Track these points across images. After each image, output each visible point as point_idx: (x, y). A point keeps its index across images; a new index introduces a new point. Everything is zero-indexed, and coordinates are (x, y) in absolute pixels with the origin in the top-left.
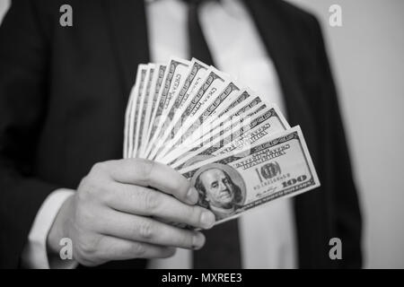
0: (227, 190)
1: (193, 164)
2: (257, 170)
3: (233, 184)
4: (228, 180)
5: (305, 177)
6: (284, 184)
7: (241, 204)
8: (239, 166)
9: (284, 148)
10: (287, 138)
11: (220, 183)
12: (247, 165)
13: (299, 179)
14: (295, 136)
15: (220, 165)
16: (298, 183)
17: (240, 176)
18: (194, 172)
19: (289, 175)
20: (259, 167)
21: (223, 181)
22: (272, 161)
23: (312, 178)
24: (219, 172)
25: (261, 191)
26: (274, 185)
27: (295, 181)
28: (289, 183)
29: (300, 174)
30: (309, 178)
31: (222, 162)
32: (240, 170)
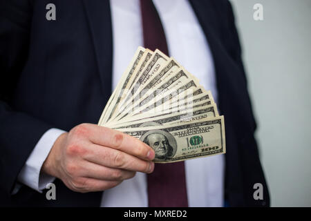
0: (164, 148)
1: (147, 126)
2: (187, 139)
3: (169, 145)
4: (167, 142)
5: (217, 147)
6: (203, 150)
7: (170, 157)
8: (176, 134)
9: (209, 128)
10: (213, 122)
11: (161, 143)
12: (181, 135)
13: (213, 148)
14: (219, 121)
15: (164, 132)
16: (212, 150)
17: (175, 141)
18: (145, 132)
19: (207, 145)
20: (189, 137)
21: (163, 142)
22: (199, 135)
23: (222, 148)
24: (161, 136)
25: (186, 152)
26: (195, 150)
27: (210, 149)
28: (206, 149)
29: (215, 145)
30: (220, 148)
31: (165, 130)
32: (176, 137)
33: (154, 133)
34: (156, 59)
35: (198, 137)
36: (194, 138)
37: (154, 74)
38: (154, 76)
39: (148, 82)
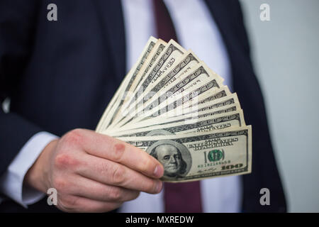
0: (176, 163)
1: (156, 135)
2: (205, 153)
3: (182, 160)
4: (179, 156)
5: (241, 165)
6: (223, 168)
7: (183, 175)
8: (191, 146)
9: (233, 140)
10: (238, 133)
11: (172, 157)
12: (197, 148)
13: (237, 166)
14: (245, 133)
15: (176, 144)
16: (234, 168)
17: (190, 154)
18: (152, 142)
19: (229, 162)
20: (208, 151)
21: (175, 156)
22: (220, 149)
23: (247, 166)
24: (173, 148)
25: (202, 169)
26: (214, 167)
27: (232, 167)
28: (228, 167)
29: (238, 163)
30: (244, 166)
31: (178, 140)
32: (191, 150)
33: (164, 144)
34: (170, 51)
35: (218, 151)
36: (214, 152)
37: (166, 70)
38: (167, 72)
39: (159, 80)
